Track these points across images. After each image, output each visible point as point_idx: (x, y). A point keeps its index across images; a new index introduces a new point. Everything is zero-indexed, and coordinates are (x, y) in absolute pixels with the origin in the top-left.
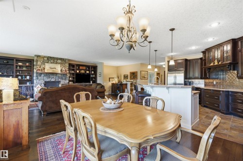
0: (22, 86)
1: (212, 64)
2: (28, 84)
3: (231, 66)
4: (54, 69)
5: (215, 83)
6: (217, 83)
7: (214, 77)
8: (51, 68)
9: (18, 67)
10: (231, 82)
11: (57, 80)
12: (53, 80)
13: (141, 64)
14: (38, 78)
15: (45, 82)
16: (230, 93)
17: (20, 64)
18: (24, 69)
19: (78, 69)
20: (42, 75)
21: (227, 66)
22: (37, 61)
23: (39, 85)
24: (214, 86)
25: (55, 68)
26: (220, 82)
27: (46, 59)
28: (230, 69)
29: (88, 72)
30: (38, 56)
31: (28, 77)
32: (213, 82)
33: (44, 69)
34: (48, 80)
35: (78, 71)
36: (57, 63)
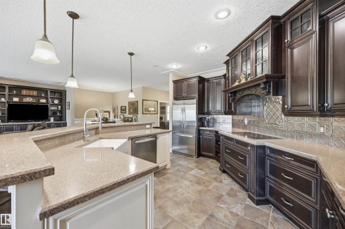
1: (237, 84)
3: (270, 86)
5: (246, 122)
6: (249, 122)
7: (244, 110)
10: (272, 121)
13: (143, 88)
16: (268, 152)
19: (16, 95)
21: (262, 86)
24: (245, 127)
26: (254, 121)
28: (269, 93)
29: (43, 101)
32: (243, 121)
35: (16, 99)
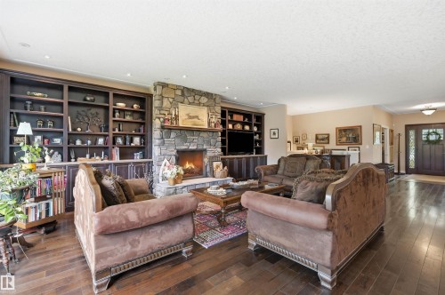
0: (127, 164)
2: (138, 158)
4: (196, 120)
8: (190, 117)
9: (117, 114)
11: (200, 148)
12: (193, 147)
14: (163, 143)
15: (178, 151)
17: (121, 105)
18: (128, 118)
19: (230, 121)
20: (173, 135)
22: (162, 97)
23: (166, 160)
25: (197, 117)
27: (179, 92)
29: (247, 128)
30: (164, 85)
31: (137, 141)
33: (177, 117)
34: (183, 147)
35: (230, 126)
36: (199, 104)
